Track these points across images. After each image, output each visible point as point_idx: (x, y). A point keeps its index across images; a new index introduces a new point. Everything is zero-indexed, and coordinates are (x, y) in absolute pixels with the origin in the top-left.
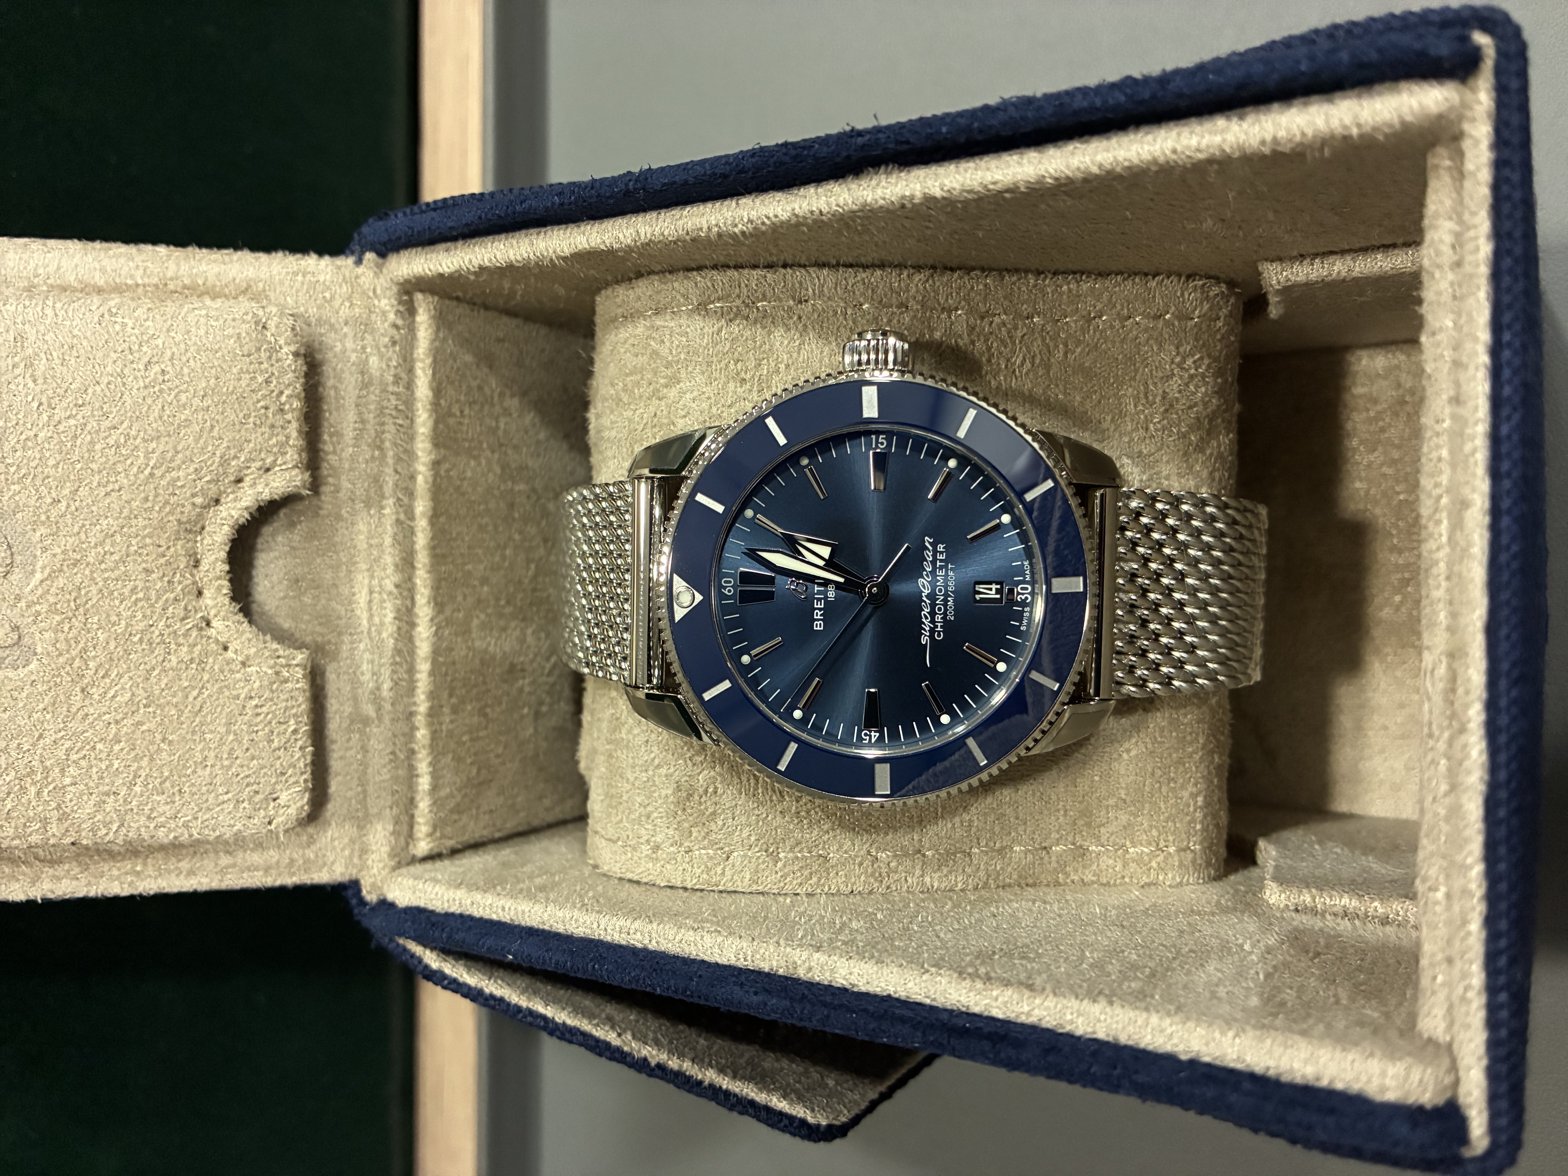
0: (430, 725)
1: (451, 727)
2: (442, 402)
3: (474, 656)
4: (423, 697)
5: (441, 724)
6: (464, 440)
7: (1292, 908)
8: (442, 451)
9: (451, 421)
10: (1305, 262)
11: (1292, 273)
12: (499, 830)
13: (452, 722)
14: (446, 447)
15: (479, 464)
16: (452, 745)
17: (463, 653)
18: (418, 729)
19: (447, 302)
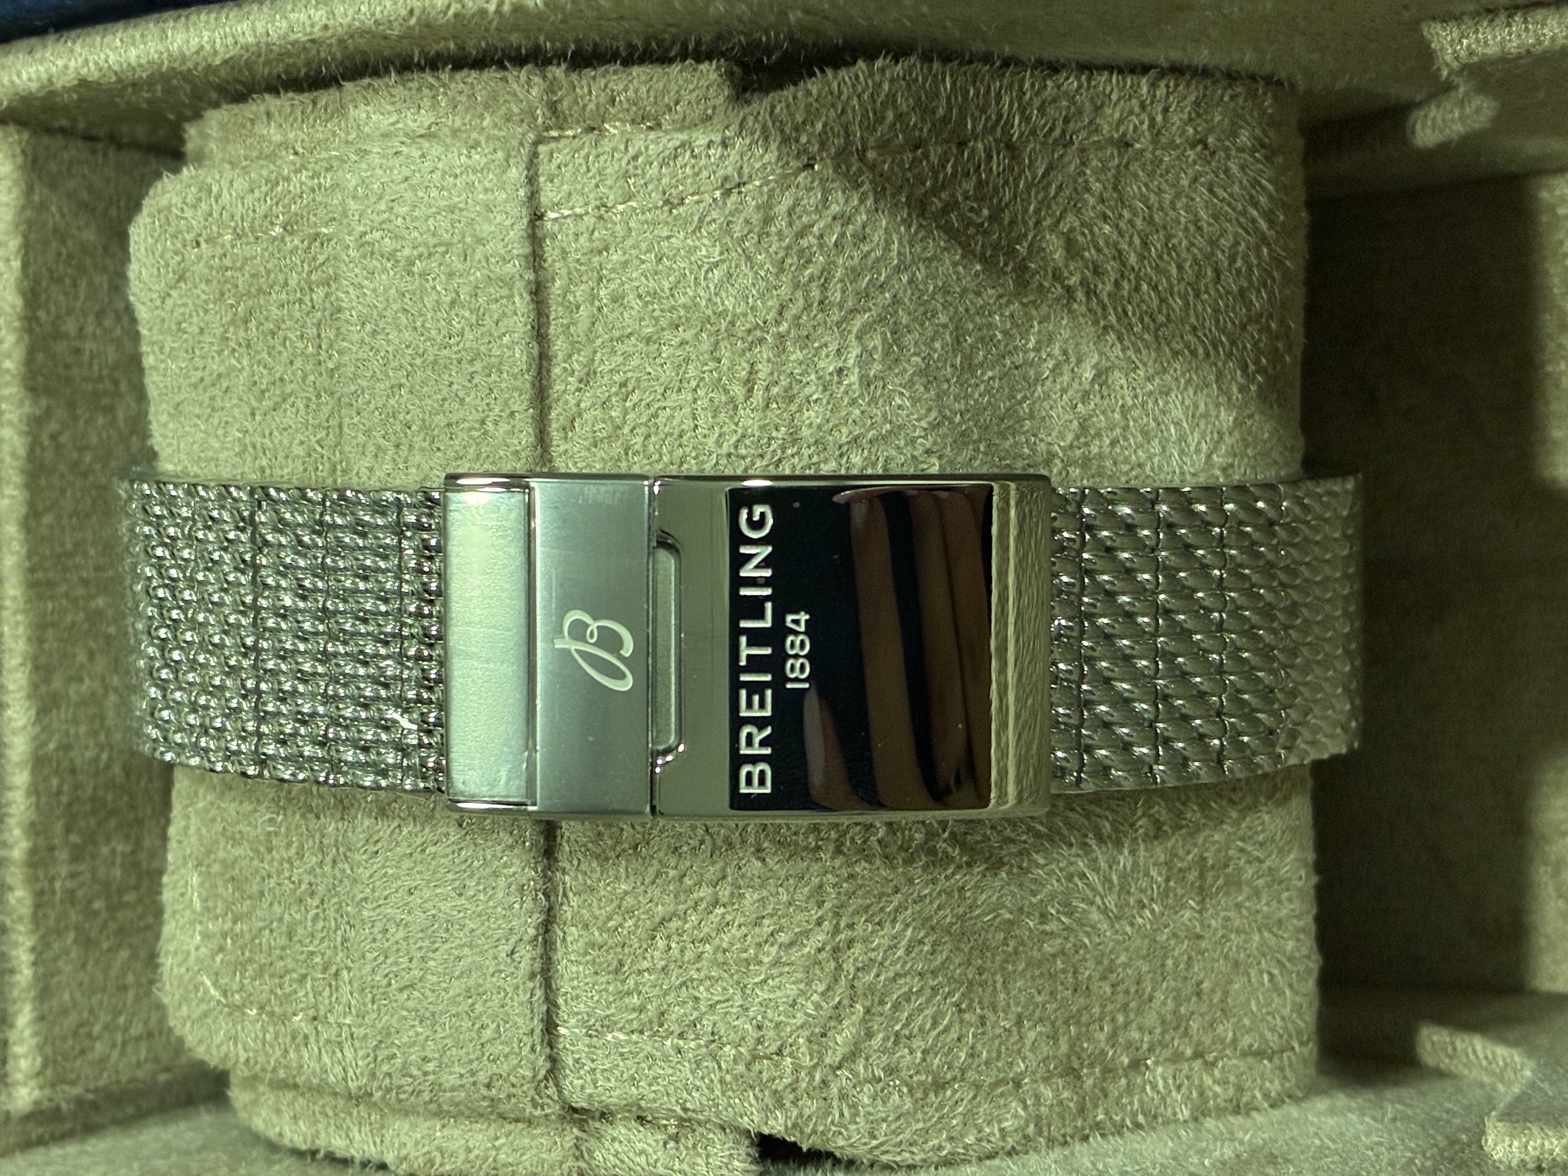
0: (32, 880)
1: (69, 884)
2: (42, 314)
3: (110, 759)
4: (17, 832)
5: (52, 880)
6: (85, 379)
7: (1531, 1166)
8: (44, 402)
9: (60, 347)
10: (1497, 22)
11: (1478, 41)
12: (167, 1069)
13: (73, 875)
14: (49, 391)
15: (113, 422)
16: (74, 917)
17: (89, 754)
18: (11, 889)
19: (46, 140)
